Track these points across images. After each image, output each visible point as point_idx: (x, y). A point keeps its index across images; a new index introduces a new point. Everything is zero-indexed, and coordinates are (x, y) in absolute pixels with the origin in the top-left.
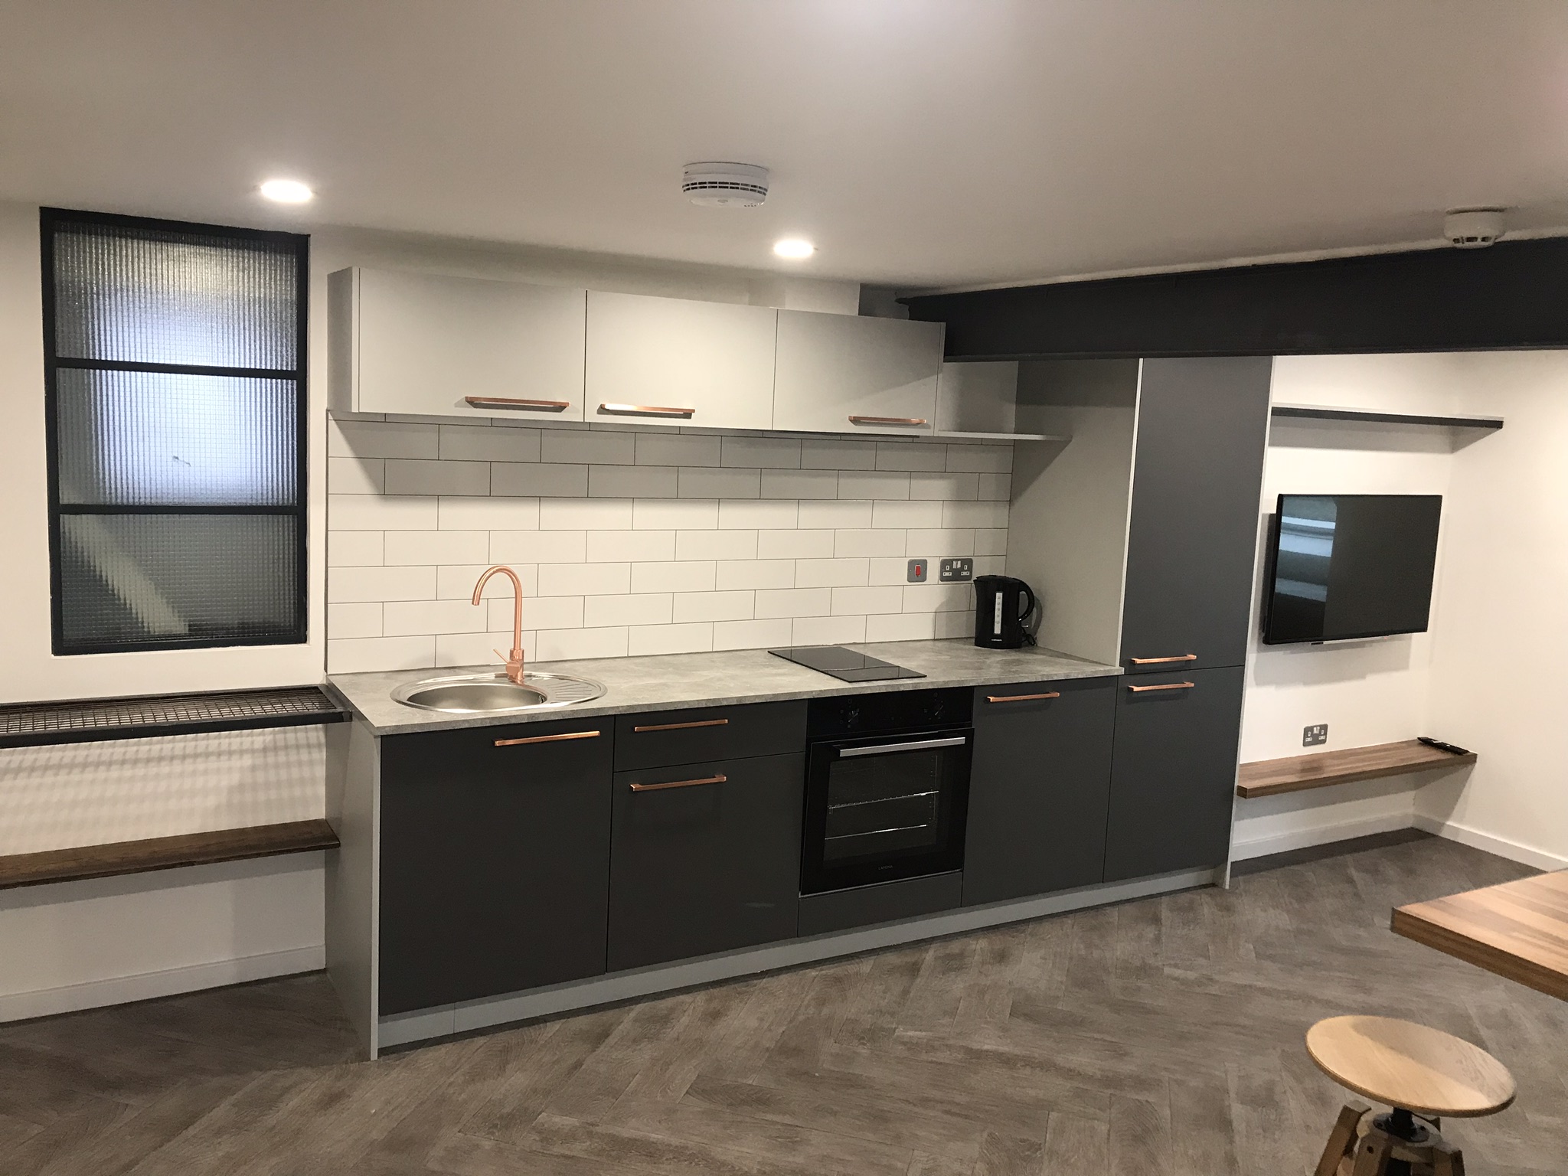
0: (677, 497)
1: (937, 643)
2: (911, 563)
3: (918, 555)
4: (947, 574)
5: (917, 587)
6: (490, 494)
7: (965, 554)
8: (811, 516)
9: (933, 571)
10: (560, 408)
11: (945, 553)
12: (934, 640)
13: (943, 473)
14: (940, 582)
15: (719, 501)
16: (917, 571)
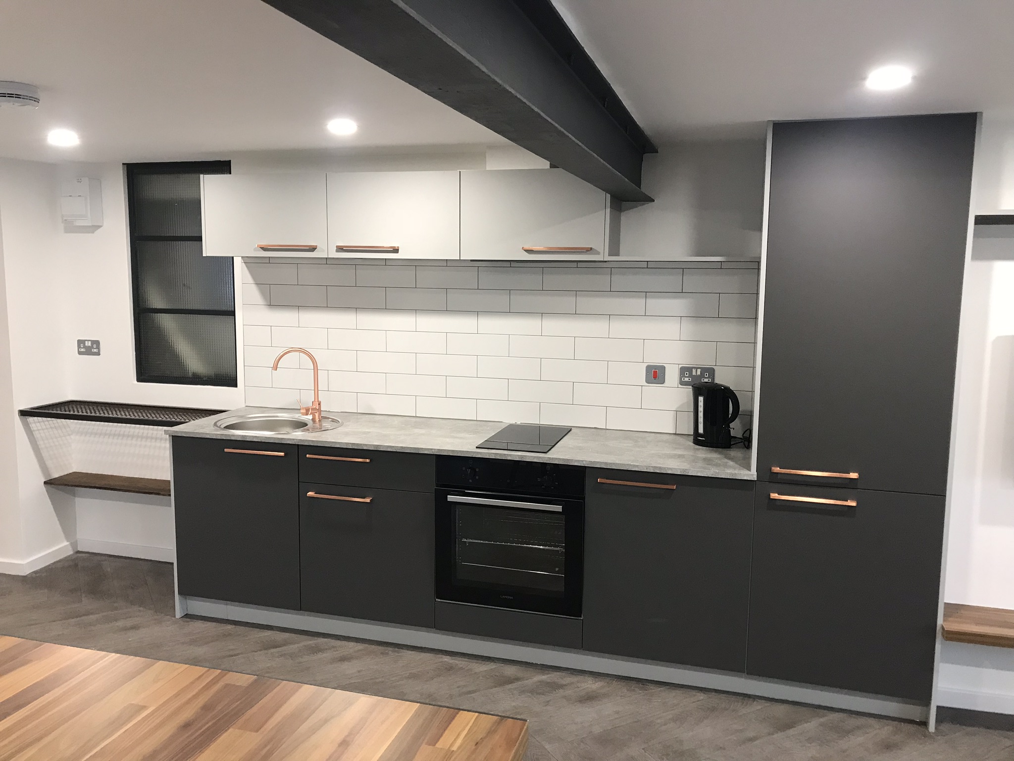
0: (447, 310)
1: (678, 438)
2: (649, 368)
3: (656, 361)
4: (687, 379)
5: (654, 388)
6: (327, 306)
7: (708, 363)
8: (553, 325)
9: (672, 376)
10: (313, 249)
11: (687, 362)
12: (675, 434)
13: (681, 293)
14: (680, 386)
15: (478, 313)
16: (656, 375)
